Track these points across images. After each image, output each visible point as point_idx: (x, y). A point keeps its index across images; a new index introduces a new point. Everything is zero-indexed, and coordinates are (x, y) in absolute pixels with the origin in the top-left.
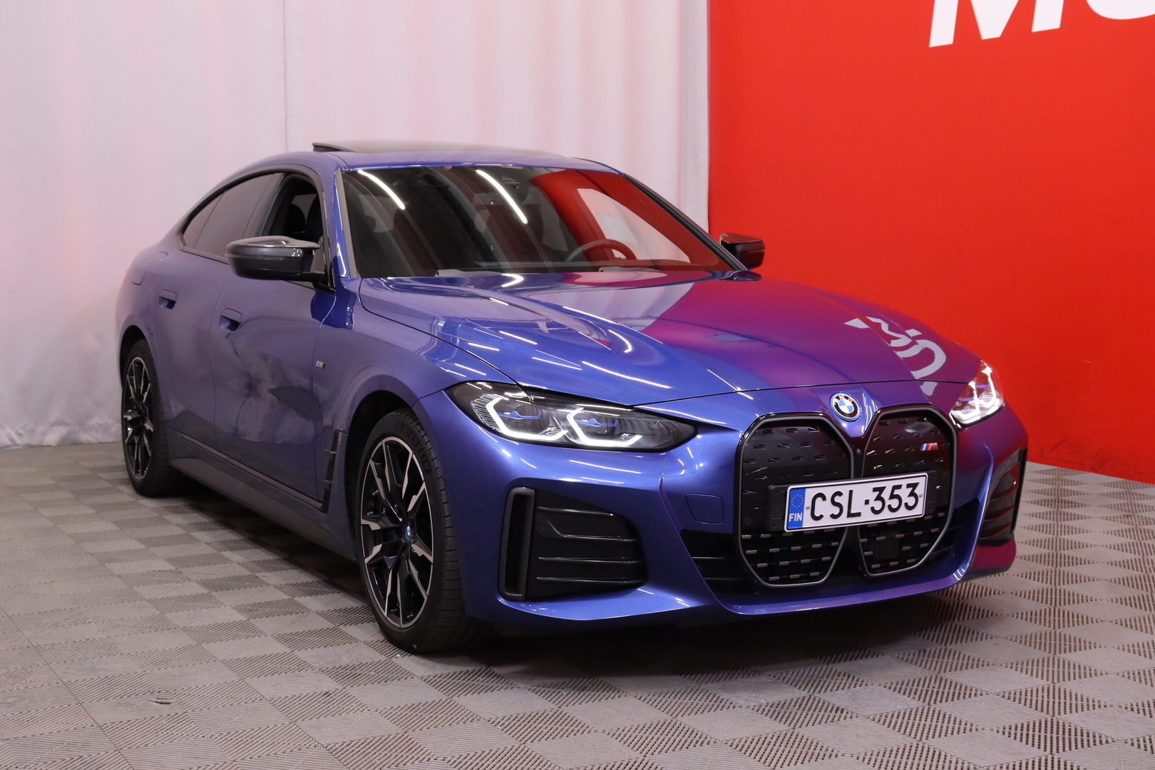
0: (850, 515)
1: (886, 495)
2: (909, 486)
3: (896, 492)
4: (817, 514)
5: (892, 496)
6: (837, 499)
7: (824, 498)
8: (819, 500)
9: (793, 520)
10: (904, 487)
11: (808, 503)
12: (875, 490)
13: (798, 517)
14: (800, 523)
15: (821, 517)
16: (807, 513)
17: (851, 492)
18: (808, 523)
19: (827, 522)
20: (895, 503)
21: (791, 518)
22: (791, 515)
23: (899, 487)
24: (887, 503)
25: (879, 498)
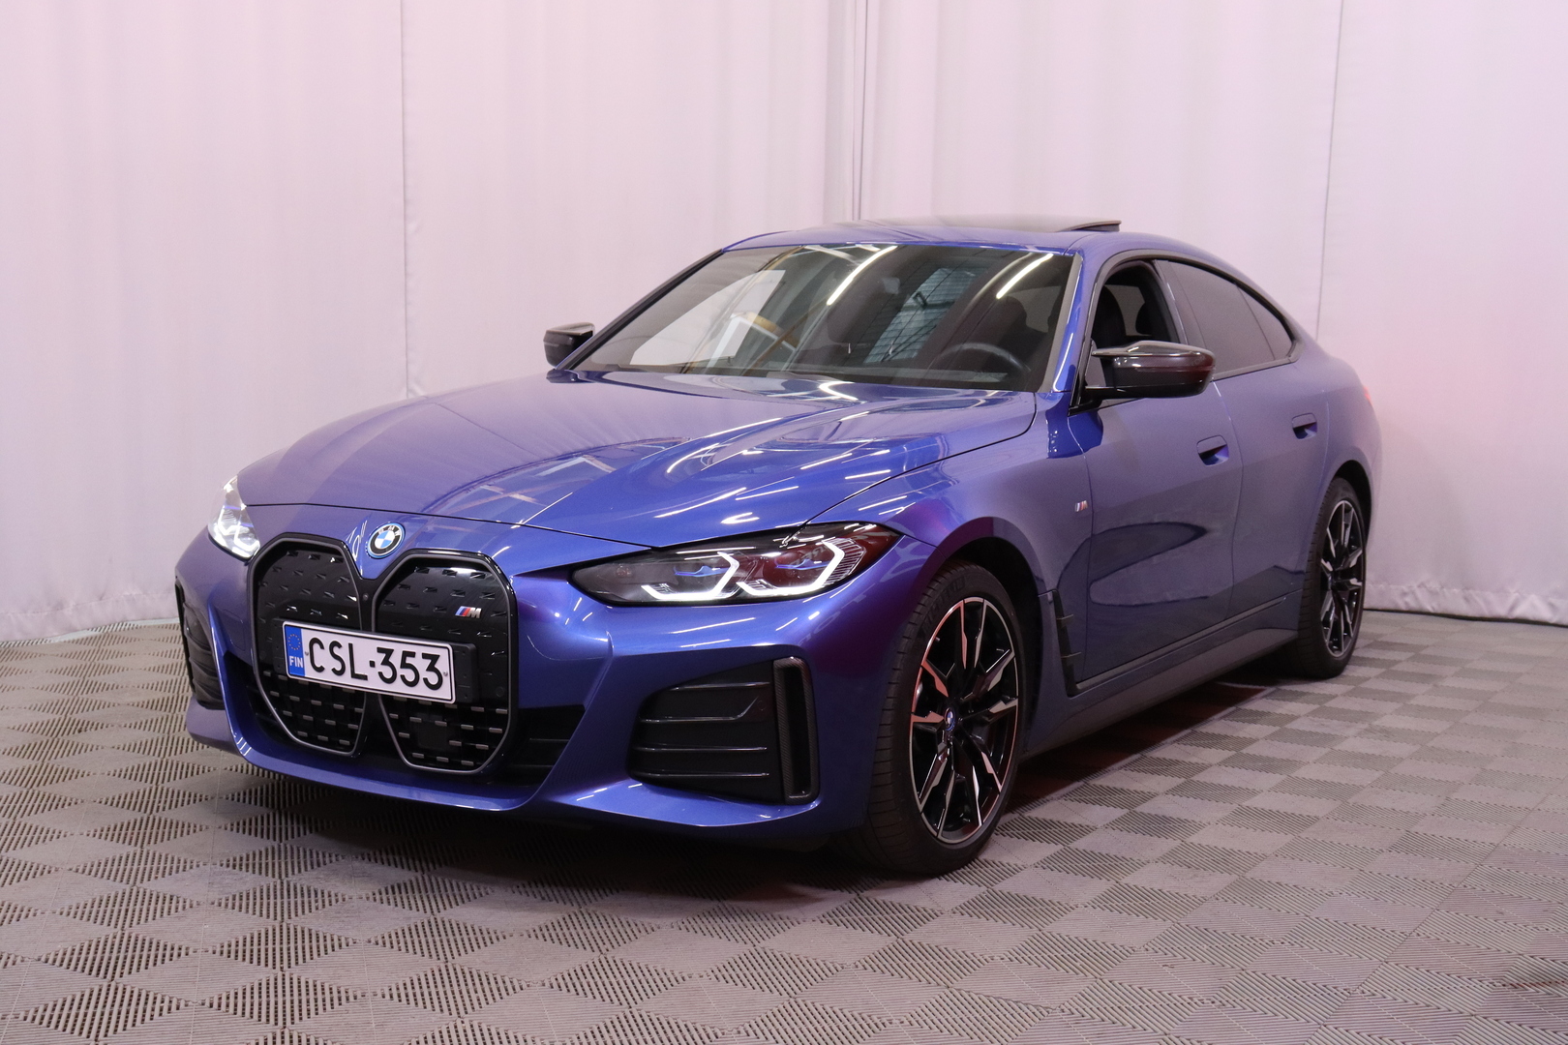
0: (354, 676)
1: (396, 660)
2: (425, 656)
3: (409, 660)
4: (318, 666)
5: (404, 665)
6: (336, 650)
7: (322, 647)
8: (316, 647)
9: (293, 664)
10: (419, 656)
11: (306, 648)
12: (380, 650)
13: (299, 662)
14: (302, 670)
15: (321, 670)
16: (307, 659)
17: (351, 646)
18: (310, 674)
19: (328, 677)
20: (410, 676)
21: (291, 661)
22: (291, 657)
23: (413, 655)
24: (400, 672)
25: (386, 662)
